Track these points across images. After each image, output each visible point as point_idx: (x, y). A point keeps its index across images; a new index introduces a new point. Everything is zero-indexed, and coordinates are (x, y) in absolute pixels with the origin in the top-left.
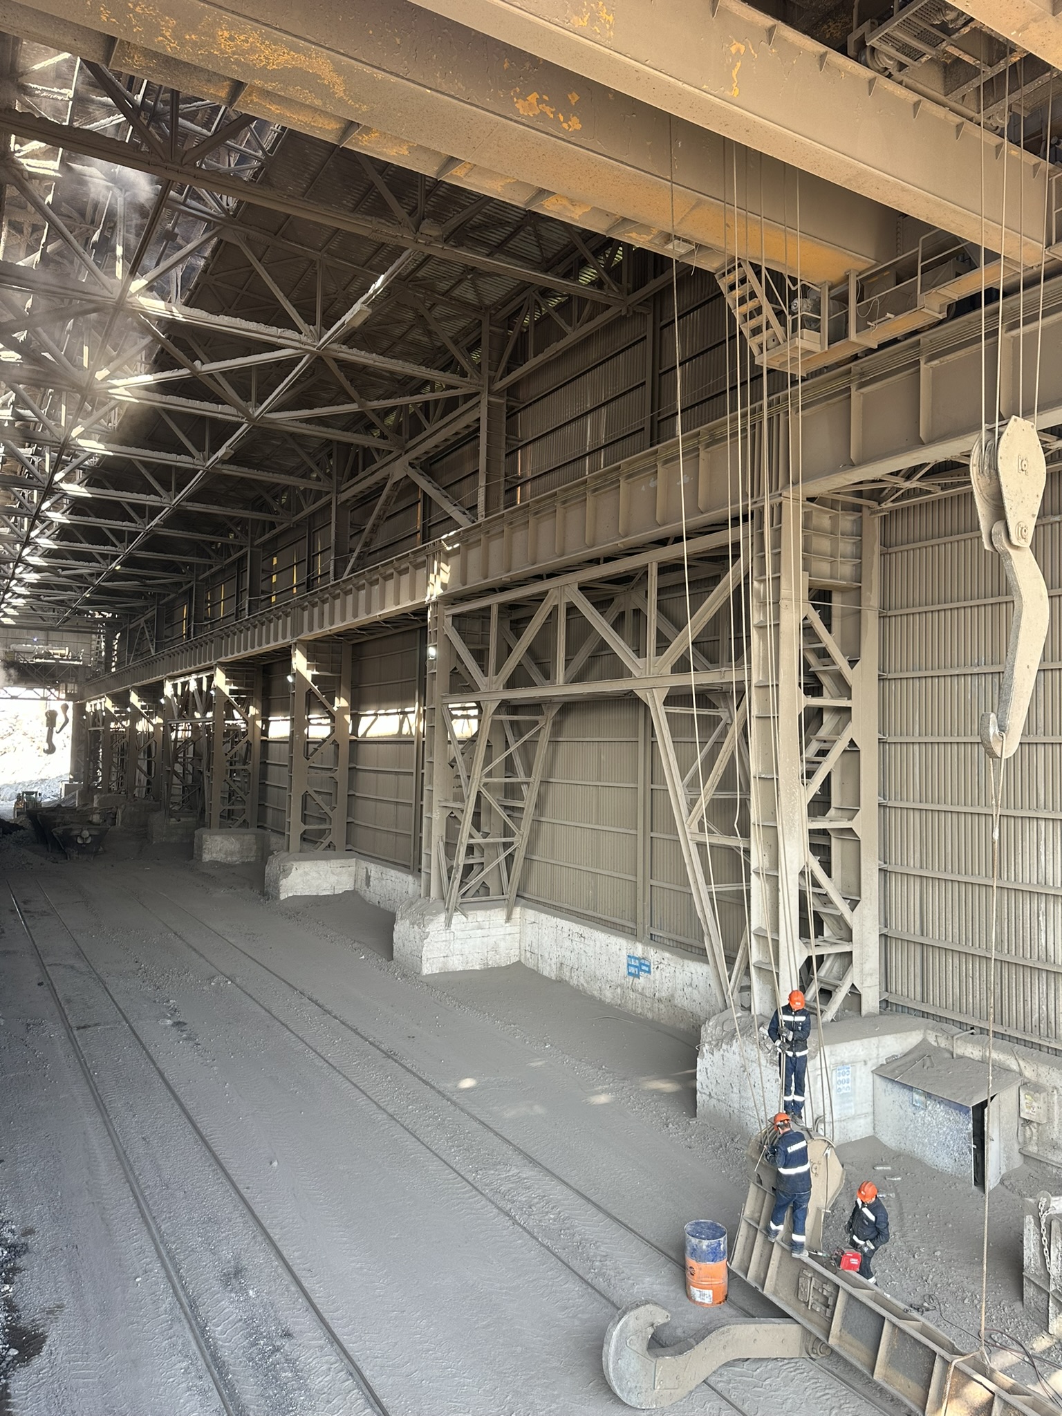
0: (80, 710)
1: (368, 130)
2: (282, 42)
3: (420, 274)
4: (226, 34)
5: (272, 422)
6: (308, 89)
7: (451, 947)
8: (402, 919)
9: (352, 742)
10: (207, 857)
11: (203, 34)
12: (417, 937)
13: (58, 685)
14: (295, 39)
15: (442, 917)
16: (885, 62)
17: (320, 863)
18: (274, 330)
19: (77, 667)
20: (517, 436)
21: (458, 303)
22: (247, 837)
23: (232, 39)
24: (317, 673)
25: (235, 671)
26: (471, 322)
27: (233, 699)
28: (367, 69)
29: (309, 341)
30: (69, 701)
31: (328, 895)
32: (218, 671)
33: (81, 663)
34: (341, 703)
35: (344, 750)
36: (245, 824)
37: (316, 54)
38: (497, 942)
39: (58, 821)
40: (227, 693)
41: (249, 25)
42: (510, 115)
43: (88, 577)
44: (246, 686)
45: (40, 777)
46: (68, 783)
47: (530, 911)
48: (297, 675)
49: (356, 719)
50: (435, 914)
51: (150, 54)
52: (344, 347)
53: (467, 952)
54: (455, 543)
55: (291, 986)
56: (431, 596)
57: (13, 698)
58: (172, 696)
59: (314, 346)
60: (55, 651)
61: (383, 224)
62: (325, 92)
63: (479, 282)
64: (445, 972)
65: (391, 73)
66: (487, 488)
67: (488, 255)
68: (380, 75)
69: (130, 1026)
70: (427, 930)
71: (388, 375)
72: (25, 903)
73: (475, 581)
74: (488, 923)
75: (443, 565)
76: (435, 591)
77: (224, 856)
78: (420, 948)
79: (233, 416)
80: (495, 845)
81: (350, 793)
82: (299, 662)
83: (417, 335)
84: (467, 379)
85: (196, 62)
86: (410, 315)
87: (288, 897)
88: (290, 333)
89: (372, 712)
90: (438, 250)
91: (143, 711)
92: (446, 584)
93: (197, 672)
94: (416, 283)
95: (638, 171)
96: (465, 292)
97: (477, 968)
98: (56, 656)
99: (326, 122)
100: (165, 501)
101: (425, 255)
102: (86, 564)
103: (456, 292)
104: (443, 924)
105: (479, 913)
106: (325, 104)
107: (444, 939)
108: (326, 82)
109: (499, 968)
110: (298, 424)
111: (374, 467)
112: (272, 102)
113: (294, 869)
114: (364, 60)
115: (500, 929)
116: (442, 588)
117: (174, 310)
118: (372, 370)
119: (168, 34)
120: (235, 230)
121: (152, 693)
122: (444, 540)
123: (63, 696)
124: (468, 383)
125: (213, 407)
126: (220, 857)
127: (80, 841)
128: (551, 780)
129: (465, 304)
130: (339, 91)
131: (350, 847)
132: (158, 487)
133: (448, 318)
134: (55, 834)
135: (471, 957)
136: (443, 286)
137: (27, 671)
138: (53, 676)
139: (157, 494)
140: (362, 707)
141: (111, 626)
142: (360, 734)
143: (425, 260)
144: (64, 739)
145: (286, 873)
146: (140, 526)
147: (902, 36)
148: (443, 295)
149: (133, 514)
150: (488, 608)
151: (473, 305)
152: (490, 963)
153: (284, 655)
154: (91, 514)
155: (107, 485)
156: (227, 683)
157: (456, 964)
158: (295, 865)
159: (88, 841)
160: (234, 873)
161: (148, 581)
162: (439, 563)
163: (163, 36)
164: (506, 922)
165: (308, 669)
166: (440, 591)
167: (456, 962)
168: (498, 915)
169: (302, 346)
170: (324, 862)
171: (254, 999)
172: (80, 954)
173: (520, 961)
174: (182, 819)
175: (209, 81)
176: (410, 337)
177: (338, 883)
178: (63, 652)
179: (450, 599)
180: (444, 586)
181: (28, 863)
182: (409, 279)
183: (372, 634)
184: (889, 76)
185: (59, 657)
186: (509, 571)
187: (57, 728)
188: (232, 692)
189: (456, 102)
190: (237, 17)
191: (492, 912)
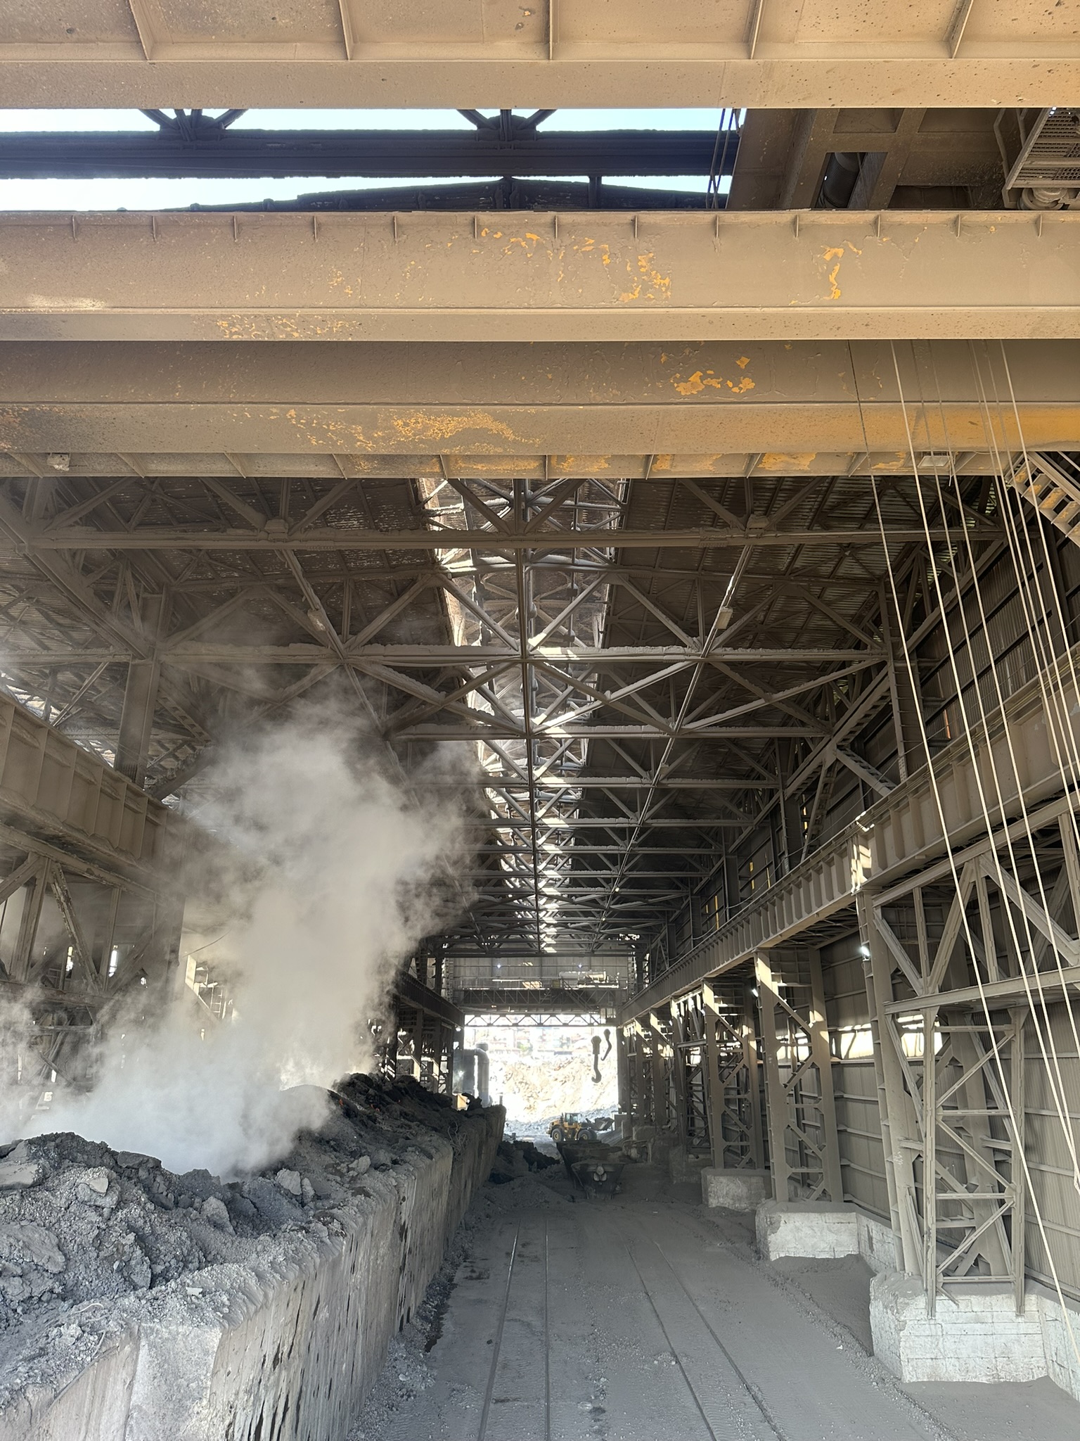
0: (620, 1033)
1: (562, 458)
2: (443, 412)
3: (798, 564)
4: (400, 422)
5: (691, 732)
6: (484, 442)
7: (940, 1345)
8: (875, 1299)
9: (834, 1065)
10: (713, 1202)
11: (385, 429)
12: (893, 1326)
13: (600, 1009)
14: (451, 407)
15: (921, 1302)
16: (1048, 196)
17: (812, 1216)
18: (660, 649)
19: (613, 991)
20: (940, 697)
21: (846, 581)
22: (754, 1180)
23: (406, 424)
24: (784, 985)
25: (722, 986)
26: (869, 595)
27: (724, 1018)
28: (521, 409)
29: (693, 652)
30: (610, 1025)
31: (828, 1259)
32: (706, 988)
33: (618, 987)
34: (816, 1017)
35: (827, 1073)
36: (751, 1163)
37: (473, 412)
38: (1009, 1345)
39: (580, 1155)
40: (717, 1011)
41: (412, 409)
42: (672, 400)
43: (600, 901)
44: (736, 1003)
45: (596, 1107)
46: (617, 1113)
47: (1048, 1301)
48: (763, 988)
49: (835, 1035)
50: (910, 1295)
51: (370, 458)
52: (728, 649)
53: (965, 1356)
54: (871, 824)
55: (740, 1375)
56: (856, 885)
57: (565, 1025)
58: (678, 1017)
59: (699, 655)
60: (595, 976)
61: (710, 531)
62: (499, 439)
63: (863, 557)
64: (936, 1382)
65: (544, 405)
66: (907, 756)
67: (859, 528)
68: (532, 410)
69: (548, 1408)
70: (902, 1318)
71: (804, 664)
72: (524, 1245)
73: (894, 863)
74: (989, 1315)
75: (862, 849)
76: (858, 879)
77: (731, 1202)
78: (897, 1342)
79: (655, 733)
80: (986, 1203)
81: (841, 1128)
82: (763, 972)
83: (817, 621)
84: (868, 651)
85: (393, 452)
86: (804, 605)
87: (781, 1258)
88: (675, 649)
89: (848, 1028)
90: (771, 539)
91: (664, 1034)
92: (869, 869)
93: (692, 991)
94: (797, 574)
95: (829, 404)
96: (850, 568)
97: (984, 1380)
98: (596, 981)
99: (526, 464)
100: (632, 821)
101: (796, 546)
102: (592, 889)
103: (841, 571)
104: (924, 1312)
105: (974, 1299)
106: (505, 450)
107: (927, 1333)
108: (495, 432)
109: (1016, 1385)
110: (718, 729)
111: (810, 756)
112: (477, 462)
113: (783, 1222)
114: (517, 402)
115: (1009, 1326)
116: (865, 875)
117: (569, 652)
118: (787, 663)
119: (361, 438)
120: (619, 573)
121: (664, 1014)
122: (858, 821)
123: (603, 1021)
124: (869, 654)
125: (637, 728)
126: (727, 1202)
127: (596, 1179)
128: (1044, 1112)
129: (854, 580)
130: (509, 434)
131: (848, 1197)
132: (625, 810)
133: (843, 598)
134: (574, 1170)
135: (972, 1364)
136: (826, 569)
137: (572, 997)
138: (593, 1001)
139: (625, 816)
140: (842, 1022)
141: (640, 948)
142: (843, 1054)
143: (797, 551)
144: (610, 1067)
145: (774, 1226)
146: (622, 848)
147: (1045, 163)
148: (829, 578)
149: (615, 838)
150: (910, 895)
151: (865, 579)
152: (1002, 1375)
153: (749, 965)
154: (588, 843)
155: (592, 814)
156: (716, 1001)
157: (951, 1372)
158: (784, 1217)
159: (604, 1179)
160: (740, 1224)
161: (650, 900)
162: (857, 846)
163: (359, 441)
164: (1017, 1316)
165: (773, 980)
166: (864, 880)
167: (951, 1368)
168: (1003, 1305)
169: (687, 658)
170: (817, 1215)
171: (691, 1390)
172: (543, 1311)
173: (1048, 1377)
174: (701, 1156)
175: (421, 463)
176: (811, 625)
177: (839, 1243)
178: (601, 976)
179: (876, 886)
180: (867, 872)
181: (546, 1202)
182: (789, 571)
183: (832, 936)
184: (1065, 207)
185: (598, 982)
186: (923, 845)
187: (601, 1055)
188: (721, 1010)
189: (610, 407)
190: (401, 407)
191: (994, 1299)
